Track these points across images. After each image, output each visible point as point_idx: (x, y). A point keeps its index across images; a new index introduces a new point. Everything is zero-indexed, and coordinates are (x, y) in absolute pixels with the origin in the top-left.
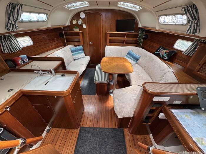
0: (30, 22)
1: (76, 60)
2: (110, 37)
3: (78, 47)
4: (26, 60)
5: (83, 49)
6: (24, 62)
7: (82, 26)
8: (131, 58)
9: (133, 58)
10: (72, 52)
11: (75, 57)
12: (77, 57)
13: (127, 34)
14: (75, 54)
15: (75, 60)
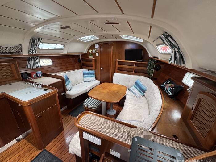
0: (49, 49)
1: (86, 82)
2: (118, 64)
3: (91, 71)
4: (40, 75)
5: (95, 74)
6: (37, 76)
7: (95, 54)
8: (138, 88)
9: (139, 88)
10: (84, 74)
11: (85, 79)
12: (87, 80)
13: (136, 63)
14: (86, 77)
15: (84, 82)
